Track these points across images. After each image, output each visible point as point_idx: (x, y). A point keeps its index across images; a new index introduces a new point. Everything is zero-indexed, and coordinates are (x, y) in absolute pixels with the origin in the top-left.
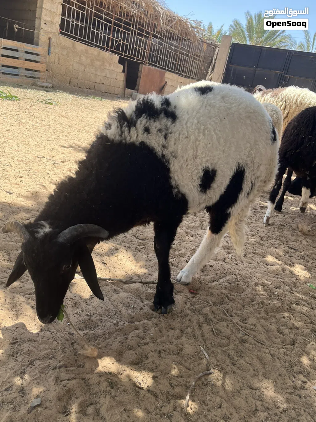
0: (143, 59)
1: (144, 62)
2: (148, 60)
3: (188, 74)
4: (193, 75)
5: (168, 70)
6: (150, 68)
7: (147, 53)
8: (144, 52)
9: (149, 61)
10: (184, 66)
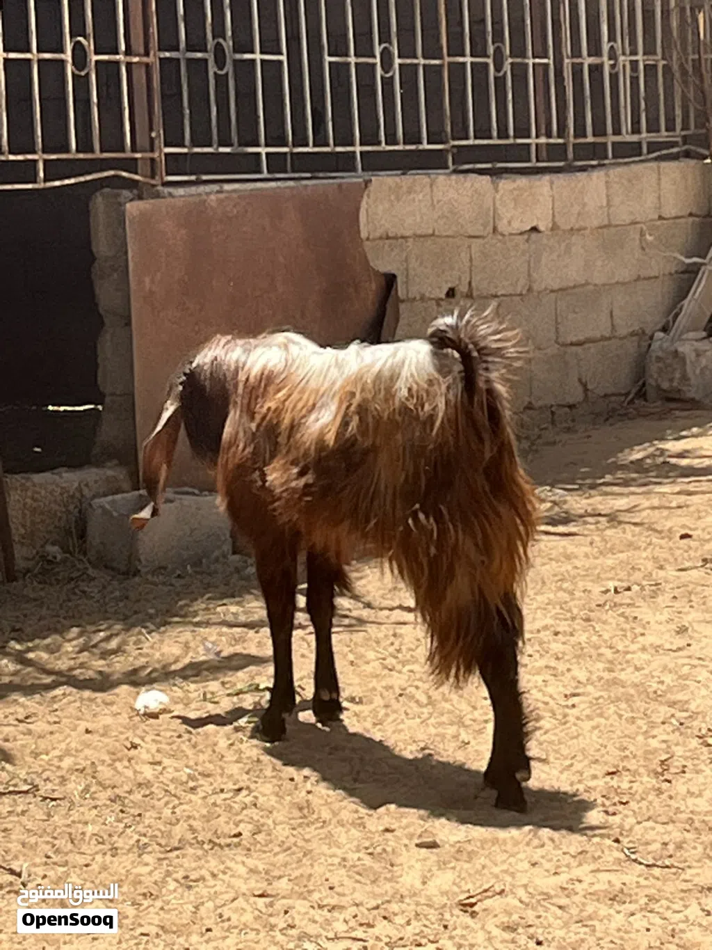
0: (113, 140)
1: (131, 165)
2: (158, 133)
3: (580, 131)
4: (627, 123)
5: (375, 163)
6: (201, 206)
7: (140, 75)
8: (108, 73)
9: (174, 139)
10: (519, 73)
